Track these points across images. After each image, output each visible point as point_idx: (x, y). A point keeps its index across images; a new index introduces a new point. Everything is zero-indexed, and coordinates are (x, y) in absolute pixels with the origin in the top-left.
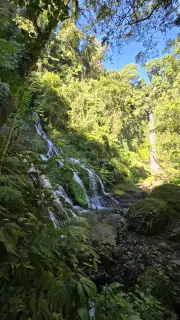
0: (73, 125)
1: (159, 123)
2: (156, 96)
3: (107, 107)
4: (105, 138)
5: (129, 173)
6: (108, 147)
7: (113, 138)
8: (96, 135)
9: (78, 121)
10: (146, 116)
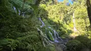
0: (49, 18)
1: (76, 16)
2: (75, 8)
3: (59, 12)
4: (58, 21)
5: (66, 32)
6: (59, 24)
7: (61, 21)
8: (56, 20)
9: (51, 17)
10: (72, 14)
